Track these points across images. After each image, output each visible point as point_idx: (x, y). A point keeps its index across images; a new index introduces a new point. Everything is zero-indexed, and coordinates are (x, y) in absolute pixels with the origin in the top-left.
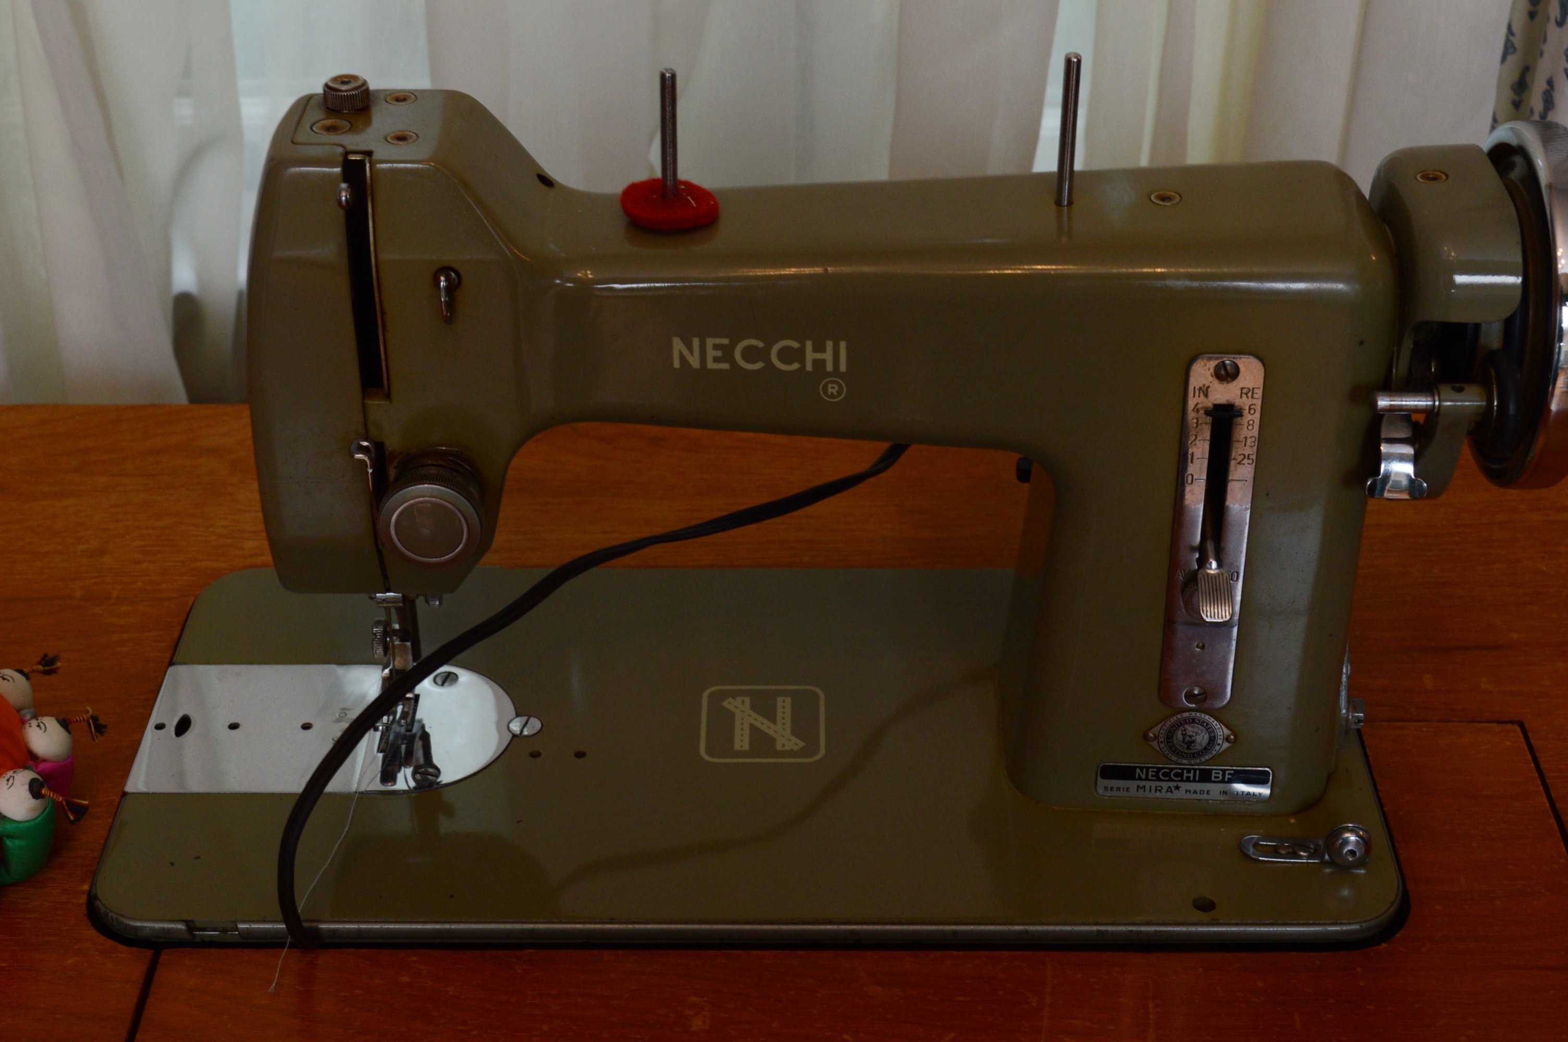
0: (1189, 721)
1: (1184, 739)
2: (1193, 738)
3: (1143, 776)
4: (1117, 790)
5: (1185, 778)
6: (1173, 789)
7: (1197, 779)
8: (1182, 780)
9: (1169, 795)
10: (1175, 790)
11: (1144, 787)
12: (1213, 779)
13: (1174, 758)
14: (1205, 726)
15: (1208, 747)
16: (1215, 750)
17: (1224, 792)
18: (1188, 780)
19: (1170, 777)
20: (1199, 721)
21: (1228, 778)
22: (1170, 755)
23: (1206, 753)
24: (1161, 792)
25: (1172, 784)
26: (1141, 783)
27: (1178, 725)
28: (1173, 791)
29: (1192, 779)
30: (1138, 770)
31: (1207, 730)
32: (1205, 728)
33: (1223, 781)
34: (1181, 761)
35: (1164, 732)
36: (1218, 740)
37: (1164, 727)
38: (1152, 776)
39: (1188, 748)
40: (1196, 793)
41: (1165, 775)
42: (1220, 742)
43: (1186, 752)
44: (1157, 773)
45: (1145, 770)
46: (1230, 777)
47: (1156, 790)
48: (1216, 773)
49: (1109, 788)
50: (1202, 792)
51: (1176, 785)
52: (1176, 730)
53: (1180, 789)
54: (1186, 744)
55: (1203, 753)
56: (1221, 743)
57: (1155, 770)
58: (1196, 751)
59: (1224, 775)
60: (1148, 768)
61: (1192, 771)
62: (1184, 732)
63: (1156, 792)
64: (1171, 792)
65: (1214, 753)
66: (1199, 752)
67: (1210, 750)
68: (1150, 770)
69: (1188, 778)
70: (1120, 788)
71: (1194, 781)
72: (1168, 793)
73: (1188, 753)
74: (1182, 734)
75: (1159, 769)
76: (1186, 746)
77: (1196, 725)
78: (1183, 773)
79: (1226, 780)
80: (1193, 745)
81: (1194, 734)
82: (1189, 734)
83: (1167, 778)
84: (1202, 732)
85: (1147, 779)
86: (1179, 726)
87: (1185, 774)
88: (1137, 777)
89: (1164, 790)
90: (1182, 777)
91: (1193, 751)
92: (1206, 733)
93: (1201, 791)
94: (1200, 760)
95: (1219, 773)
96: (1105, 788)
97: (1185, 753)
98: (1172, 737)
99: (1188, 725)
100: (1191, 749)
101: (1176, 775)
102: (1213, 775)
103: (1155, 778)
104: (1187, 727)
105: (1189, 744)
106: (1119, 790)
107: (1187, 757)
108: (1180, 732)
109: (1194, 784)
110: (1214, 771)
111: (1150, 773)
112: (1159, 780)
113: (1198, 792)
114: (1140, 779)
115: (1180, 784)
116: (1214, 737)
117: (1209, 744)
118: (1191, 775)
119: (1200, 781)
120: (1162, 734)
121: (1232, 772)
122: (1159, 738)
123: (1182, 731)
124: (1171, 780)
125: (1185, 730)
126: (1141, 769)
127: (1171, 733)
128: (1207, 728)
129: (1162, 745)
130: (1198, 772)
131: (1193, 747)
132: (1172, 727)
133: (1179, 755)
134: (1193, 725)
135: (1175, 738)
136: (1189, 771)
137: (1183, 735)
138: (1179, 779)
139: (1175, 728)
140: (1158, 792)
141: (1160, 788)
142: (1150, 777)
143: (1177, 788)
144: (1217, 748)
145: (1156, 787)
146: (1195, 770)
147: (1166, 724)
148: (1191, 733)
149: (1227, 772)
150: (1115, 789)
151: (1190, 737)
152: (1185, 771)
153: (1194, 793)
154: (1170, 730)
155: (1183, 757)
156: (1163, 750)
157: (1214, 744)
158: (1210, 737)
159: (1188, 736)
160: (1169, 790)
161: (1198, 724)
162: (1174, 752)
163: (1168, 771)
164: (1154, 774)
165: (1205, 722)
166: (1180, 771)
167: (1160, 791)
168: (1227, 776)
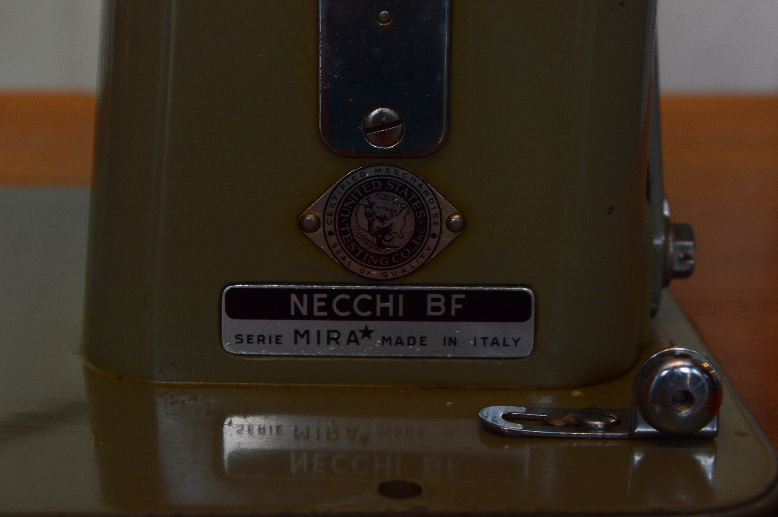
0: (377, 185)
1: (370, 224)
2: (387, 223)
3: (304, 311)
4: (259, 341)
5: (378, 314)
6: (359, 335)
7: (401, 313)
8: (373, 318)
9: (353, 350)
10: (363, 337)
11: (307, 332)
12: (430, 313)
13: (356, 267)
14: (406, 196)
15: (414, 241)
16: (429, 249)
17: (450, 339)
18: (385, 316)
19: (352, 310)
20: (395, 186)
21: (457, 310)
22: (348, 260)
23: (412, 254)
24: (338, 343)
25: (358, 326)
26: (302, 325)
27: (357, 194)
28: (360, 341)
29: (391, 314)
30: (294, 297)
31: (410, 203)
32: (406, 200)
33: (446, 317)
34: (369, 273)
35: (333, 210)
36: (432, 227)
37: (331, 201)
38: (320, 309)
39: (380, 245)
40: (402, 343)
41: (343, 305)
42: (435, 229)
43: (376, 252)
44: (329, 301)
45: (305, 296)
46: (460, 306)
47: (329, 339)
48: (434, 300)
49: (245, 338)
50: (411, 341)
51: (363, 328)
52: (354, 205)
53: (371, 335)
54: (374, 235)
55: (406, 254)
56: (437, 233)
57: (325, 296)
58: (394, 250)
59: (448, 304)
60: (311, 292)
61: (391, 297)
62: (368, 210)
63: (328, 343)
64: (356, 341)
65: (427, 253)
66: (399, 252)
67: (418, 247)
68: (316, 296)
69: (385, 310)
70: (263, 336)
71: (396, 318)
72: (351, 344)
73: (380, 256)
74: (365, 214)
75: (332, 294)
76: (375, 240)
77: (389, 194)
78: (374, 301)
79: (453, 313)
80: (387, 237)
81: (388, 214)
82: (378, 214)
83: (347, 313)
84: (402, 209)
85: (310, 316)
86: (360, 198)
87: (379, 305)
88: (293, 313)
89: (343, 340)
90: (373, 309)
91: (389, 250)
92: (408, 212)
93: (409, 338)
94: (404, 271)
95: (438, 300)
96: (237, 337)
97: (375, 255)
98: (348, 220)
99: (375, 194)
100: (384, 247)
101: (364, 305)
102: (430, 304)
103: (325, 314)
104: (373, 197)
105: (380, 236)
106: (263, 341)
107: (379, 264)
108: (362, 210)
109: (395, 324)
110: (430, 296)
111: (317, 304)
112: (333, 317)
113: (405, 341)
114: (299, 316)
115: (372, 325)
116: (424, 219)
117: (415, 235)
118: (390, 304)
119: (405, 318)
120: (330, 215)
121: (463, 296)
122: (326, 225)
123: (366, 207)
124: (354, 317)
125: (371, 206)
126: (299, 293)
127: (346, 213)
128: (409, 200)
129: (333, 240)
130: (401, 297)
131: (389, 241)
132: (347, 201)
133: (364, 260)
134: (383, 193)
135: (353, 223)
136: (385, 296)
137: (368, 215)
138: (369, 313)
139: (353, 202)
140: (332, 342)
141: (336, 336)
142: (316, 313)
143: (367, 333)
144: (432, 242)
145: (329, 332)
146: (396, 293)
147: (335, 193)
148: (383, 212)
149: (454, 297)
150: (255, 339)
151: (382, 219)
152: (378, 297)
153: (397, 343)
154: (343, 206)
155: (372, 263)
156: (335, 250)
157: (424, 234)
158: (417, 220)
159: (377, 217)
160: (353, 338)
161: (393, 191)
162: (354, 253)
163: (347, 297)
164: (323, 304)
165: (405, 187)
166: (370, 298)
167: (336, 340)
168: (455, 307)
